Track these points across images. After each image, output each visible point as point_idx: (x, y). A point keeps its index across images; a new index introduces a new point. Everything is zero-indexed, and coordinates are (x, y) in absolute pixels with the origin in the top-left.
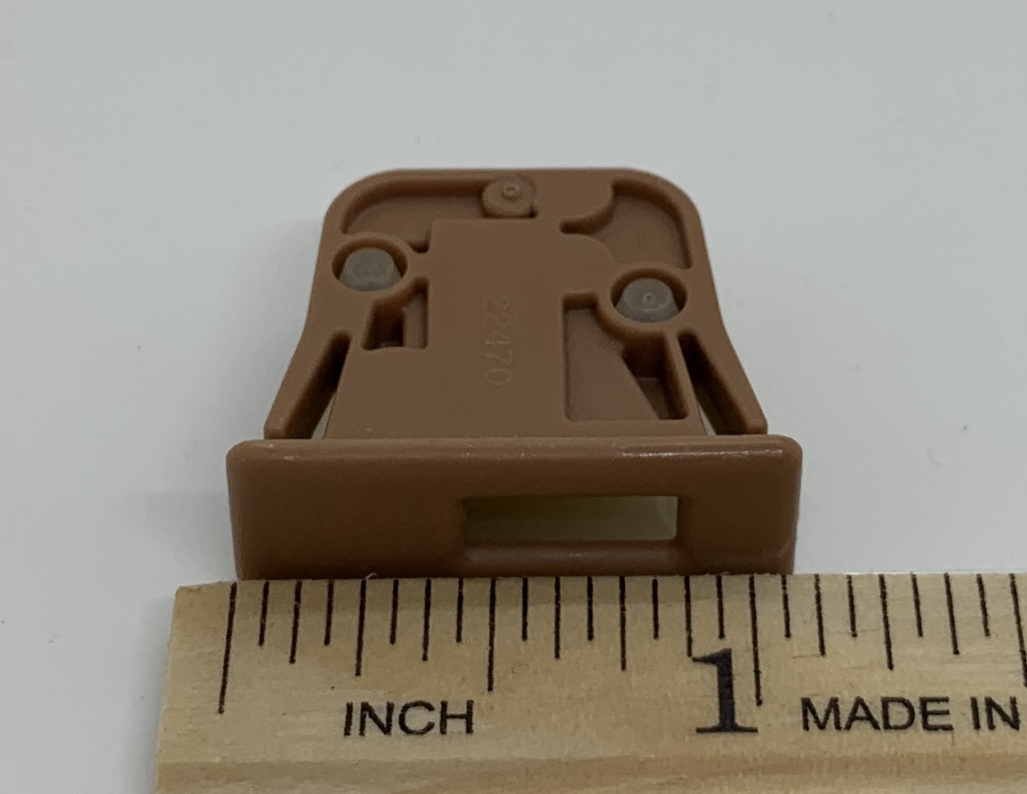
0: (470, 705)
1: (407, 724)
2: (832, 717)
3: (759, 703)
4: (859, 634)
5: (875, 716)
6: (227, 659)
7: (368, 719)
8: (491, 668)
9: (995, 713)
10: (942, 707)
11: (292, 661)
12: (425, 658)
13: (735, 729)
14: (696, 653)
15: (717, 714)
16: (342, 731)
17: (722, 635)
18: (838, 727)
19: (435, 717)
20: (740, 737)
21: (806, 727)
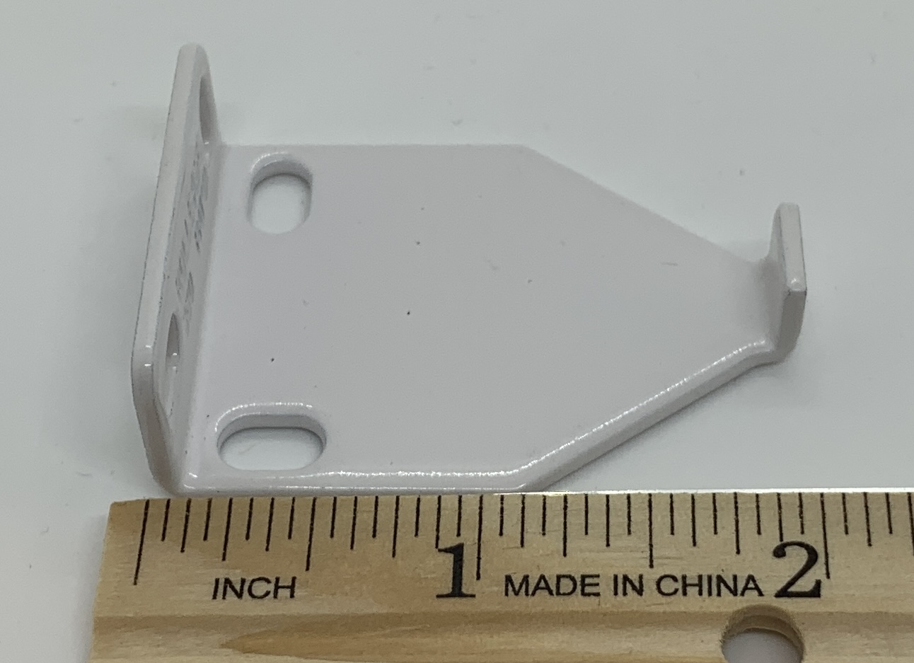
0: (294, 579)
1: (254, 592)
2: (524, 586)
3: (478, 577)
4: (546, 533)
5: (551, 586)
6: (141, 550)
7: (229, 589)
8: (309, 556)
9: (628, 585)
10: (595, 580)
11: (182, 551)
12: (267, 549)
13: (462, 595)
14: (441, 546)
15: (451, 585)
16: (212, 597)
17: (459, 535)
18: (527, 594)
19: (271, 587)
20: (464, 600)
21: (507, 594)
